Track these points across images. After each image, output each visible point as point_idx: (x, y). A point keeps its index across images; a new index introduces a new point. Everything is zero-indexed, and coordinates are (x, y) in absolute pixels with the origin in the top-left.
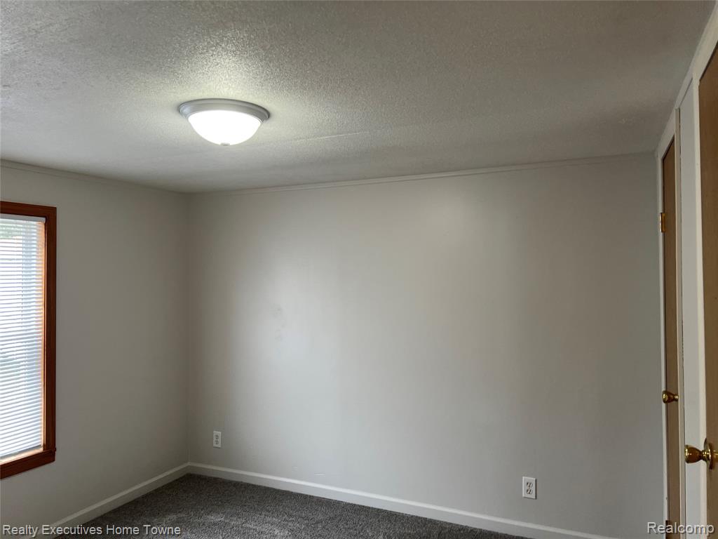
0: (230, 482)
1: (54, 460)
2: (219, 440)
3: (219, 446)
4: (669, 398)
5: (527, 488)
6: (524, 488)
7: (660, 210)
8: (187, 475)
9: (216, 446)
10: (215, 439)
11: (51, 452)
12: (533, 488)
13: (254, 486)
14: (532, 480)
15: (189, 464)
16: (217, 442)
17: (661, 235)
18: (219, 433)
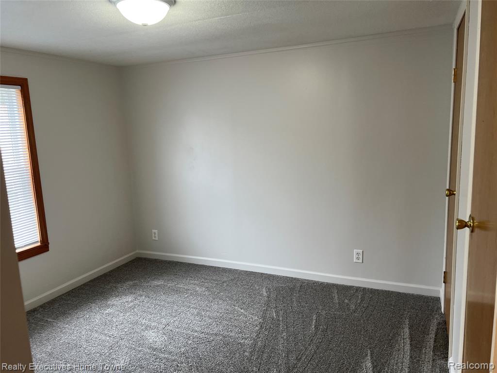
0: (166, 261)
1: (49, 250)
2: (157, 235)
3: (157, 239)
4: (450, 193)
5: (357, 256)
6: (355, 256)
7: (454, 67)
8: (137, 258)
9: (155, 239)
10: (153, 235)
11: (46, 245)
12: (361, 257)
13: (182, 263)
14: (360, 251)
15: (137, 251)
16: (155, 237)
17: (453, 84)
18: (156, 231)
